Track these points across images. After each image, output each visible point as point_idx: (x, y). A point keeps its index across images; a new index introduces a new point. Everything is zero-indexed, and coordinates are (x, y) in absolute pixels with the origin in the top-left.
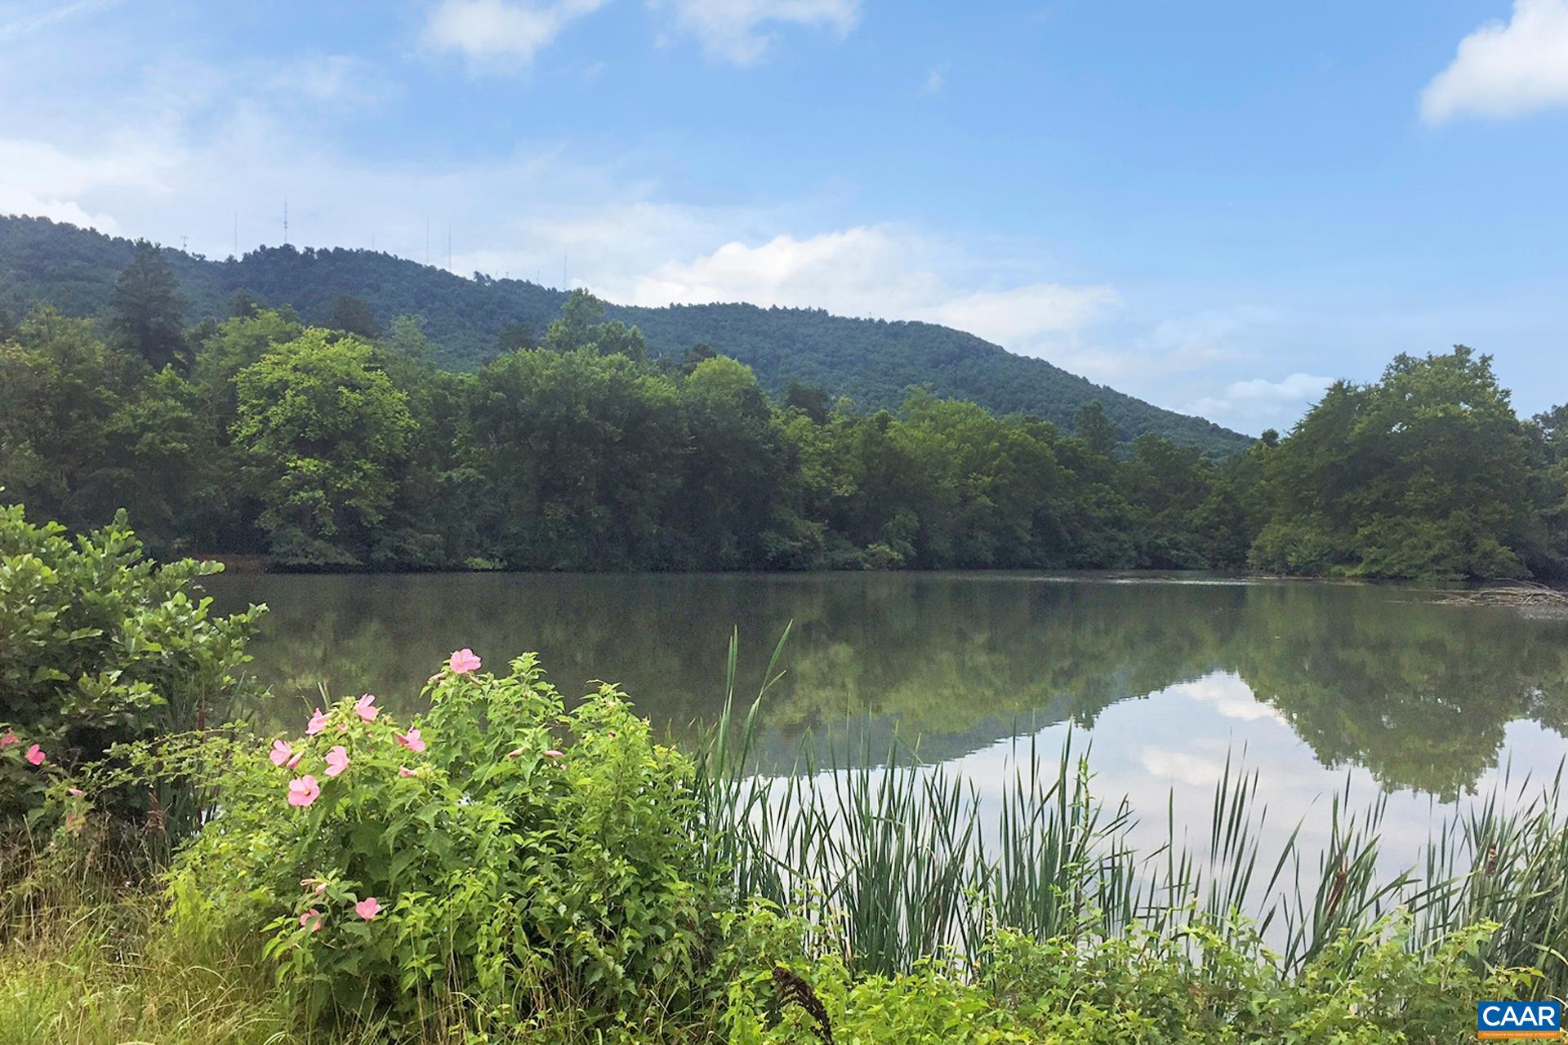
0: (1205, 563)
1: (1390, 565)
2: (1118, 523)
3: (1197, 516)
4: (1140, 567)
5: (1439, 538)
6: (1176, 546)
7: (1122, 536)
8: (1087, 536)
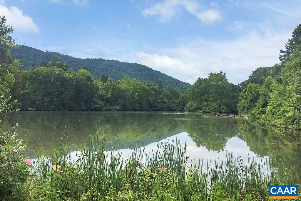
1: (207, 110)
2: (163, 102)
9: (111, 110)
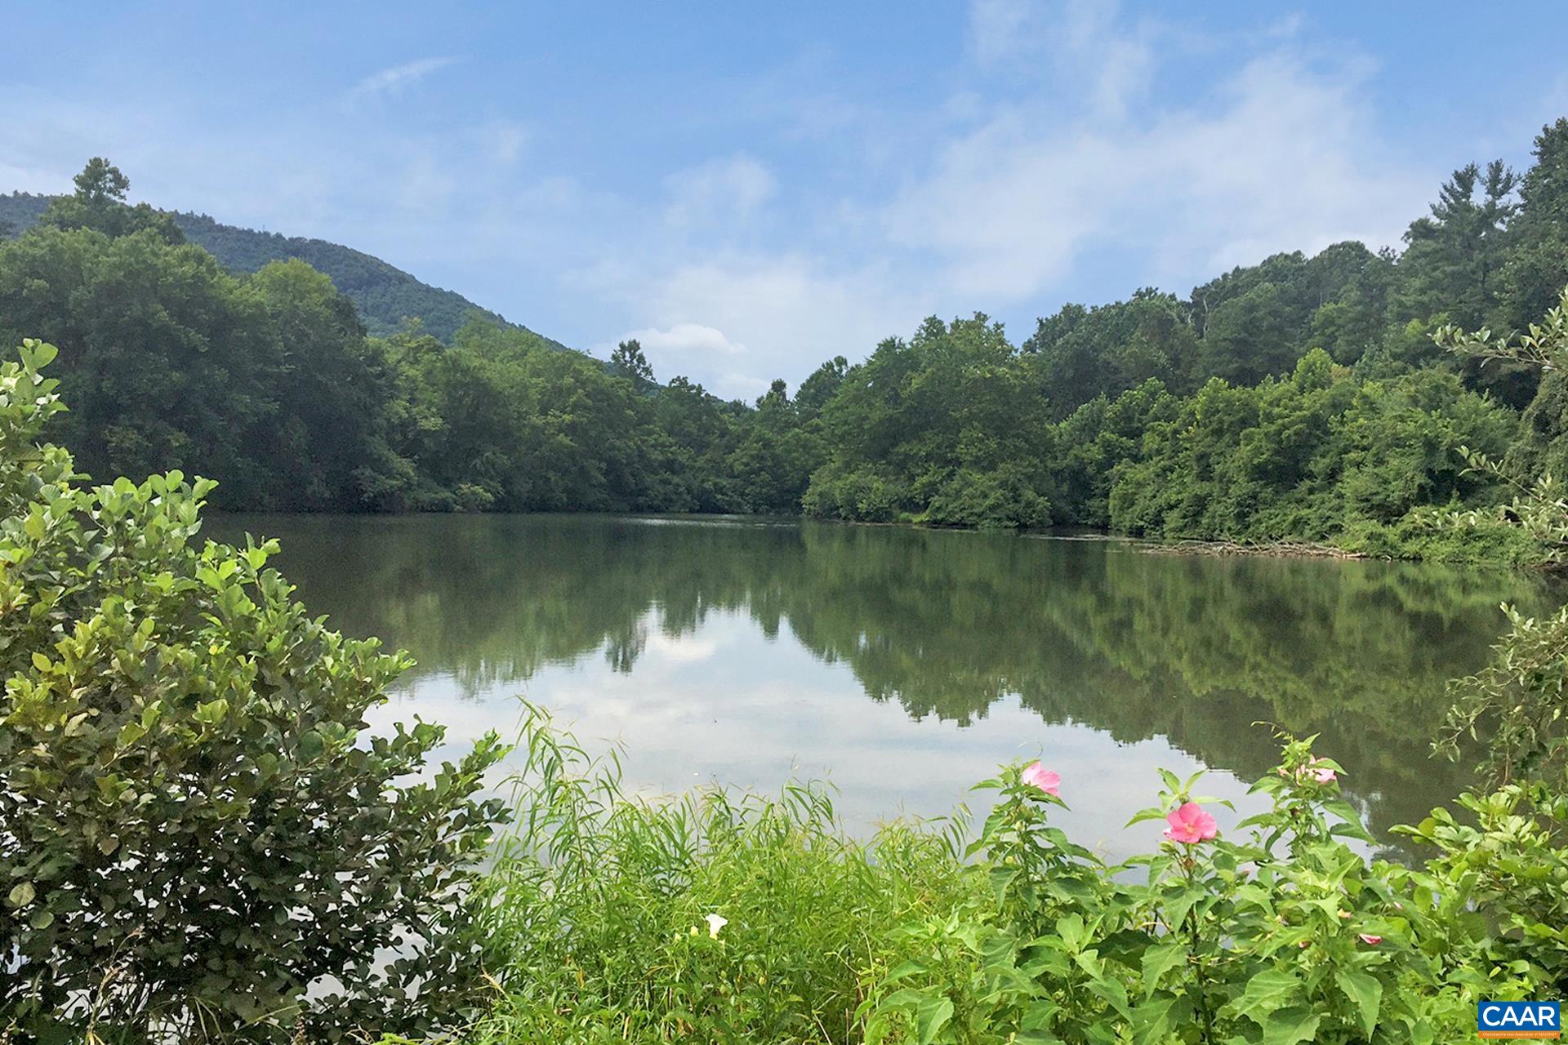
0: (747, 508)
1: (951, 513)
2: (671, 466)
3: (738, 460)
4: (692, 511)
5: (992, 488)
6: (720, 489)
7: (676, 480)
8: (649, 479)
9: (444, 508)
